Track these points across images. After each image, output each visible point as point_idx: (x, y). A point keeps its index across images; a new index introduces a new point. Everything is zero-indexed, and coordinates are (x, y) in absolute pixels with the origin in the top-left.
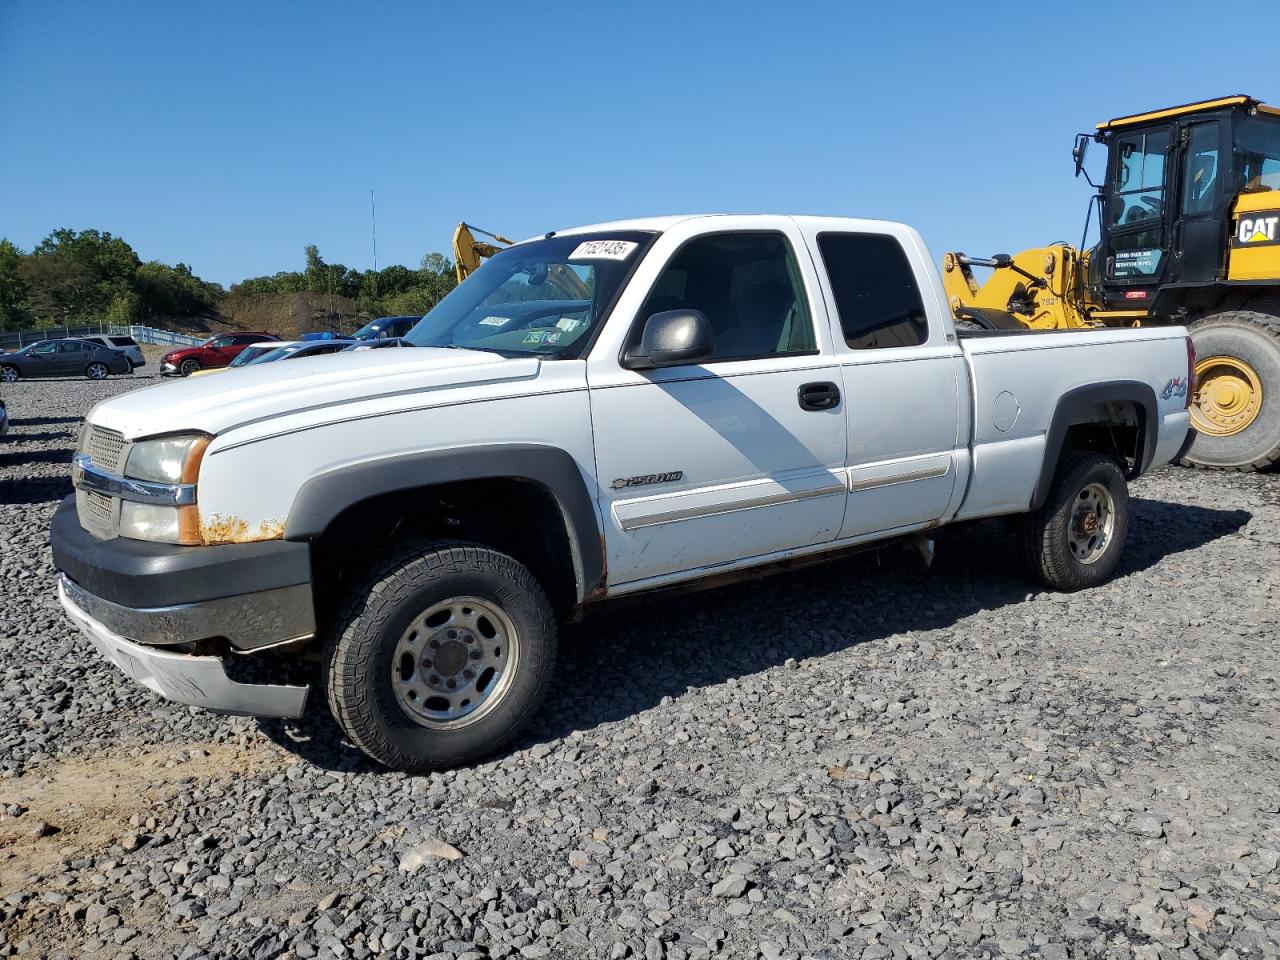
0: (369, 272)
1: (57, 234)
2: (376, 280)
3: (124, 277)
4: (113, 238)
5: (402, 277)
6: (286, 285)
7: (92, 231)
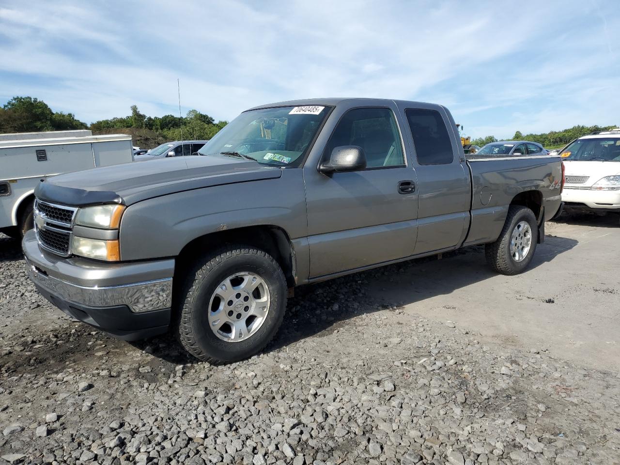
0: (156, 118)
1: (15, 99)
2: (160, 122)
3: (48, 120)
4: (38, 101)
5: (172, 121)
6: (119, 124)
7: (28, 97)
